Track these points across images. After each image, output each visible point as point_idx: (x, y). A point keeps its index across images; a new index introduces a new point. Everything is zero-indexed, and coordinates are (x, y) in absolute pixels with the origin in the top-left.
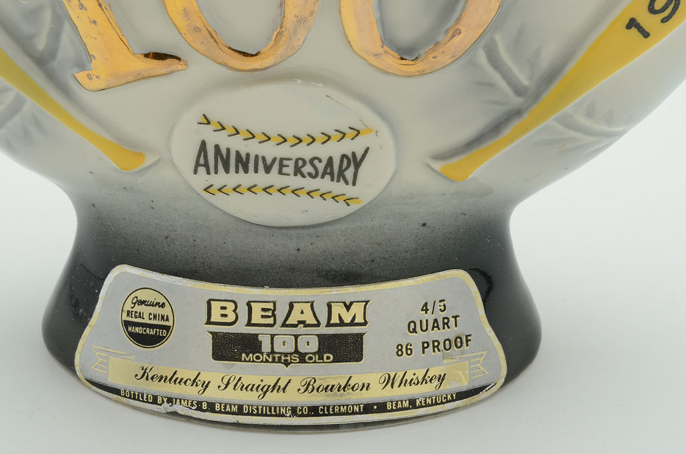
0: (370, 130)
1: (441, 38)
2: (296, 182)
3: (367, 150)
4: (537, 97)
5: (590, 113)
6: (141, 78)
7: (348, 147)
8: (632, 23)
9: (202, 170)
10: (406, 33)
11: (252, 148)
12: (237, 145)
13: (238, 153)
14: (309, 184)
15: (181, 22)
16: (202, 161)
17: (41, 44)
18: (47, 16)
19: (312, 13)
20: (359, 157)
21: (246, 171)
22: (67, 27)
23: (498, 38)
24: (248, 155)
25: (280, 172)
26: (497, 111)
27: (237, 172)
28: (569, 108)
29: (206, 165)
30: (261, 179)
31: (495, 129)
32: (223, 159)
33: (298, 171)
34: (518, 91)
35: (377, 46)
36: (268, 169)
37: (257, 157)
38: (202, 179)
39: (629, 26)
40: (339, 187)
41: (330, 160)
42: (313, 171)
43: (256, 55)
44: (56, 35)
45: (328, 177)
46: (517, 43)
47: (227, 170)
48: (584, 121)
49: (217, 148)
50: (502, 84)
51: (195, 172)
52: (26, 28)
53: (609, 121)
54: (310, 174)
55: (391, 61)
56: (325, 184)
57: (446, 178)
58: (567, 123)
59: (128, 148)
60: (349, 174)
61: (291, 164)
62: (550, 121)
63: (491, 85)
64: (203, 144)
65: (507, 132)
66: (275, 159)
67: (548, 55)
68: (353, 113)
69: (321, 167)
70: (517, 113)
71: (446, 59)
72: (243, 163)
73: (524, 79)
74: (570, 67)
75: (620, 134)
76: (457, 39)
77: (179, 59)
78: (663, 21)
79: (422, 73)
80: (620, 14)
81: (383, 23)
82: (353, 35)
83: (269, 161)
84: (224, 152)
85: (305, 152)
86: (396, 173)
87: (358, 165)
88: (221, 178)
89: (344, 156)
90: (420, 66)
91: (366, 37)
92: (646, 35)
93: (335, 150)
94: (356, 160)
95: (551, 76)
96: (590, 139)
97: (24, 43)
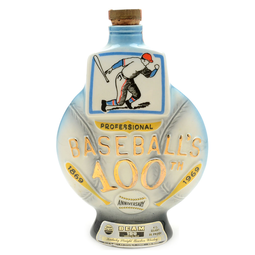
0: (145, 198)
1: (156, 184)
2: (134, 206)
3: (145, 201)
4: (170, 193)
5: (179, 195)
6: (111, 190)
7: (142, 201)
8: (184, 181)
9: (119, 205)
10: (151, 183)
11: (127, 201)
12: (125, 200)
13: (125, 202)
14: (136, 207)
15: (117, 182)
16: (119, 203)
17: (96, 185)
18: (97, 181)
19: (137, 180)
20: (143, 202)
21: (126, 205)
22: (100, 183)
23: (164, 184)
24: (126, 202)
25: (131, 205)
26: (164, 195)
27: (124, 205)
28: (175, 194)
29: (120, 204)
30: (128, 206)
31: (164, 198)
32: (122, 203)
33: (134, 205)
34: (168, 192)
35: (146, 185)
36: (129, 204)
37: (128, 203)
38: (119, 206)
39: (183, 182)
40: (140, 207)
41: (139, 203)
42: (136, 205)
43: (129, 187)
44: (98, 184)
45: (138, 206)
46: (167, 185)
47: (123, 205)
48: (177, 196)
49: (122, 201)
50: (165, 191)
51: (118, 205)
52: (93, 183)
53: (182, 196)
55: (149, 187)
56: (138, 207)
57: (157, 206)
58: (175, 197)
59: (107, 201)
60: (142, 205)
61: (133, 203)
62: (172, 196)
63: (163, 191)
64: (120, 200)
65: (166, 198)
66: (130, 203)
67: (172, 186)
68: (143, 195)
69: (137, 204)
70: (167, 195)
71: (157, 187)
72: (125, 203)
73: (168, 190)
74: (175, 188)
75: (184, 199)
76: (158, 184)
77: (117, 187)
78: (188, 181)
79: (153, 189)
80: (182, 180)
81: (147, 182)
82: (143, 184)
83: (129, 203)
84: (123, 202)
85: (135, 201)
86: (149, 205)
87: (143, 204)
88: (122, 206)
89: (141, 202)
90: (153, 188)
91: (144, 184)
92: (186, 183)
93: (140, 201)
94: (143, 203)
95: (172, 189)
96: (179, 199)
97: (93, 185)
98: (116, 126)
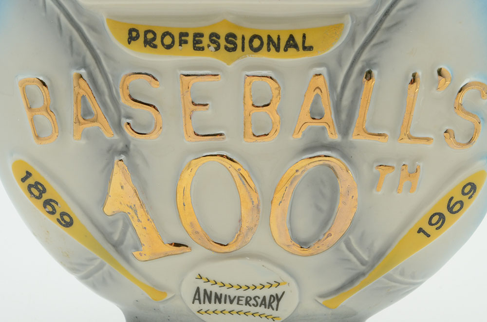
0: (285, 283)
1: (321, 237)
2: (247, 308)
3: (283, 293)
4: (372, 266)
5: (402, 273)
6: (167, 255)
7: (274, 291)
8: (421, 230)
9: (197, 302)
10: (304, 233)
11: (224, 291)
12: (216, 289)
13: (216, 294)
14: (253, 309)
15: (190, 230)
16: (197, 297)
17: (116, 237)
18: (120, 224)
19: (255, 225)
20: (279, 296)
21: (220, 302)
22: (130, 229)
23: (351, 237)
24: (221, 295)
25: (238, 303)
26: (351, 274)
27: (215, 303)
28: (390, 271)
29: (199, 299)
30: (228, 307)
31: (351, 282)
32: (208, 297)
33: (247, 303)
34: (363, 263)
35: (289, 241)
36: (231, 302)
37: (226, 295)
38: (197, 306)
39: (419, 232)
40: (269, 311)
41: (264, 298)
42: (255, 303)
43: (227, 245)
44: (124, 233)
45: (263, 306)
46: (361, 240)
47: (210, 302)
48: (399, 278)
49: (205, 291)
50: (354, 260)
51: (193, 303)
52: (109, 229)
53: (413, 276)
54: (254, 305)
55: (296, 249)
56: (261, 310)
57: (326, 307)
58: (390, 278)
59: (158, 289)
60: (274, 305)
61: (244, 299)
62: (381, 278)
63: (349, 260)
64: (198, 289)
65: (357, 284)
66: (235, 297)
67: (378, 245)
69: (259, 301)
70: (363, 274)
71: (324, 248)
72: (218, 298)
73: (365, 257)
74: (389, 252)
75: (420, 283)
76: (330, 238)
77: (187, 246)
78: (437, 229)
79: (312, 255)
80: (415, 225)
81: (291, 230)
82: (276, 236)
83: (232, 298)
84: (209, 293)
85: (251, 293)
86: (299, 303)
87: (279, 300)
88: (206, 306)
89: (271, 296)
90: (310, 251)
91: (284, 238)
92: (428, 236)
93: (267, 293)
94: (278, 298)
95: (380, 255)
96: (403, 286)
97: (107, 236)
98: (183, 38)
